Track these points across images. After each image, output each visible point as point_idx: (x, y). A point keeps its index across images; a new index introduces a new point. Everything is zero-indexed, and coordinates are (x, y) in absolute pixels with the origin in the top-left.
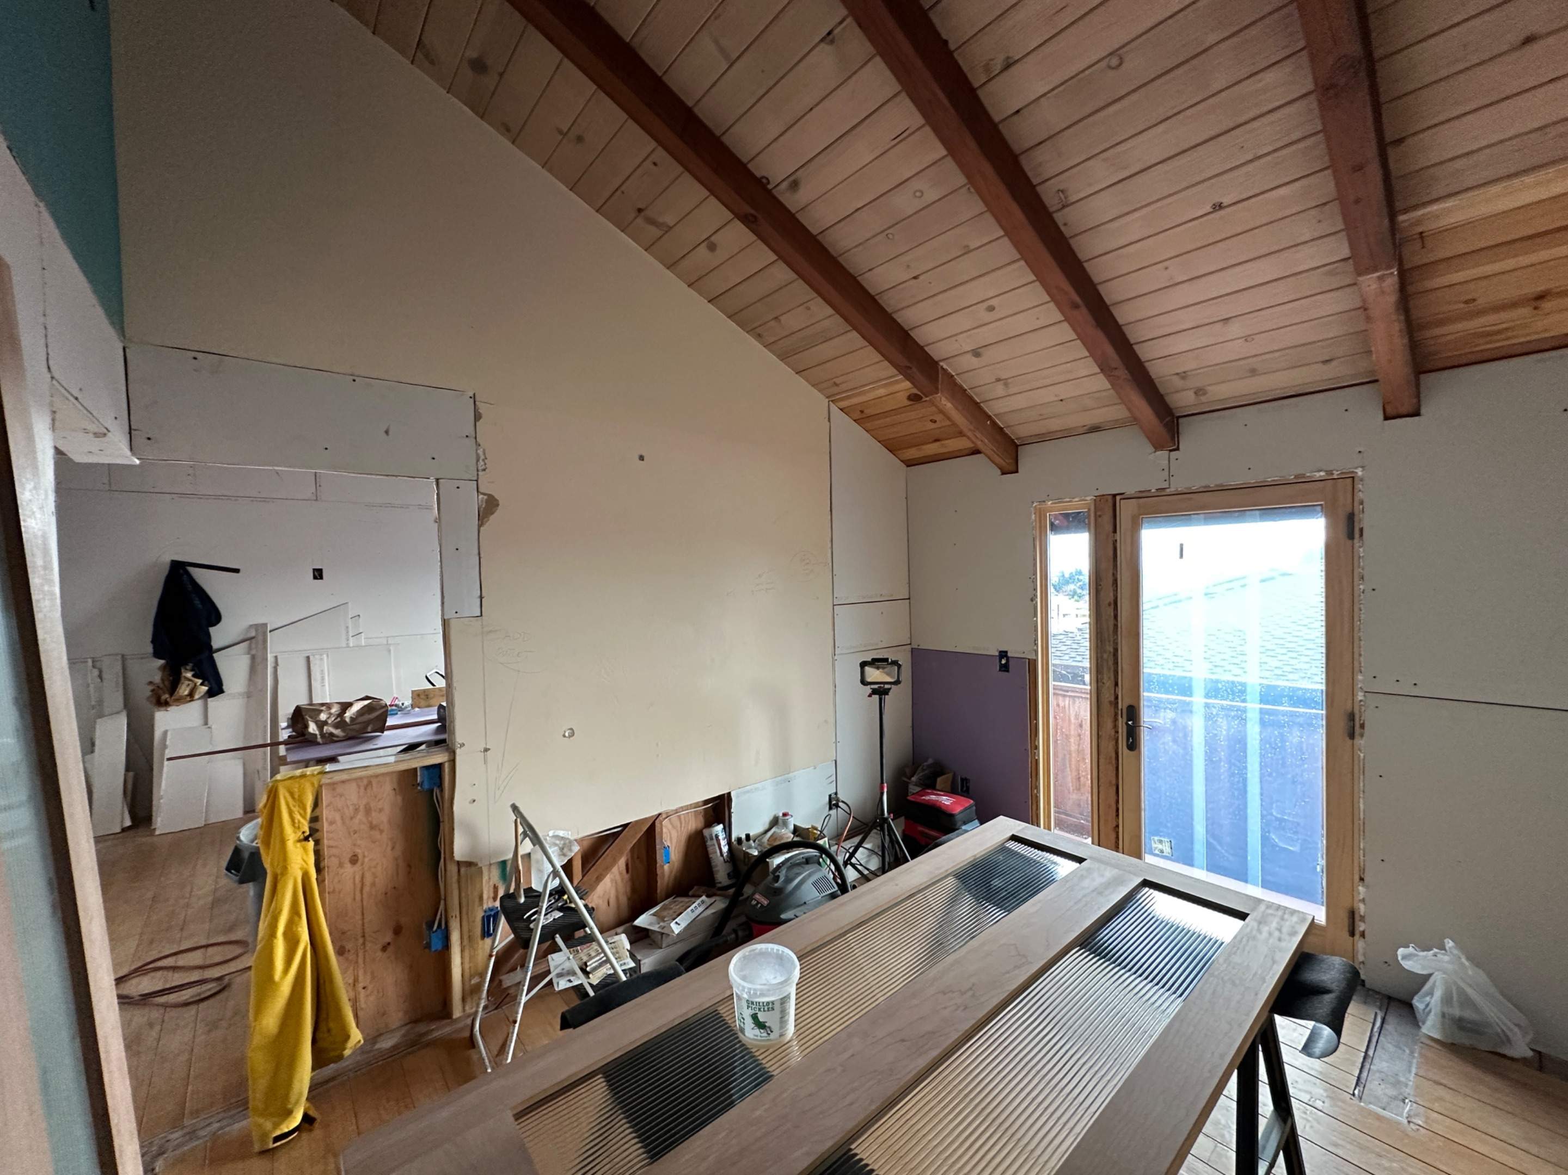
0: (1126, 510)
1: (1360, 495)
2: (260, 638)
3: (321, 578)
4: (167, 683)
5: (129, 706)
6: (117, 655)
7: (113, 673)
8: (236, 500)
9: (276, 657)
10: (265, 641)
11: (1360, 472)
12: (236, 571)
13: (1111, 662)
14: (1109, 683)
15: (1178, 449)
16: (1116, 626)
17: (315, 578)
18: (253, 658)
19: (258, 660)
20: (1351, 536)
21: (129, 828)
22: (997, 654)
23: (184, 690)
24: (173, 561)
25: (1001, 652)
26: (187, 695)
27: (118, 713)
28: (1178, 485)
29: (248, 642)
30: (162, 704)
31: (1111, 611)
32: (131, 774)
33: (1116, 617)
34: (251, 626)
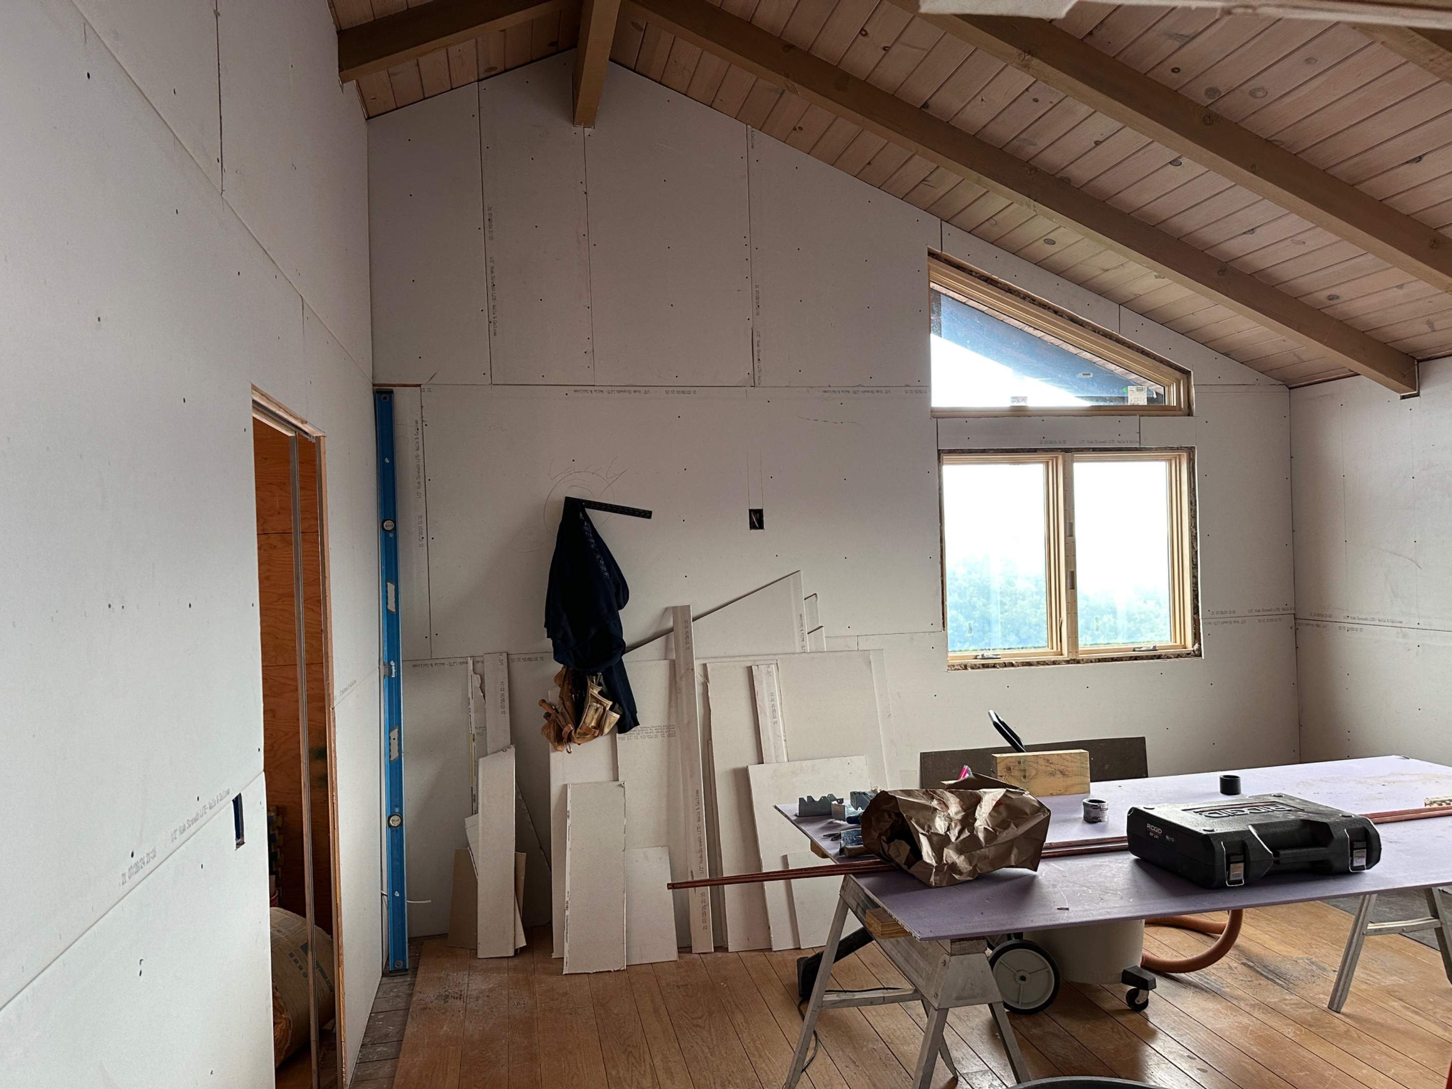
2: (681, 631)
3: (761, 527)
4: (568, 704)
5: (517, 739)
6: (501, 653)
7: (496, 680)
8: (646, 392)
9: (705, 665)
10: (688, 636)
12: (647, 515)
17: (753, 526)
18: (673, 666)
19: (682, 671)
21: (523, 949)
23: (590, 719)
24: (568, 500)
26: (595, 728)
27: (504, 750)
29: (664, 637)
30: (562, 739)
32: (523, 856)
34: (666, 609)
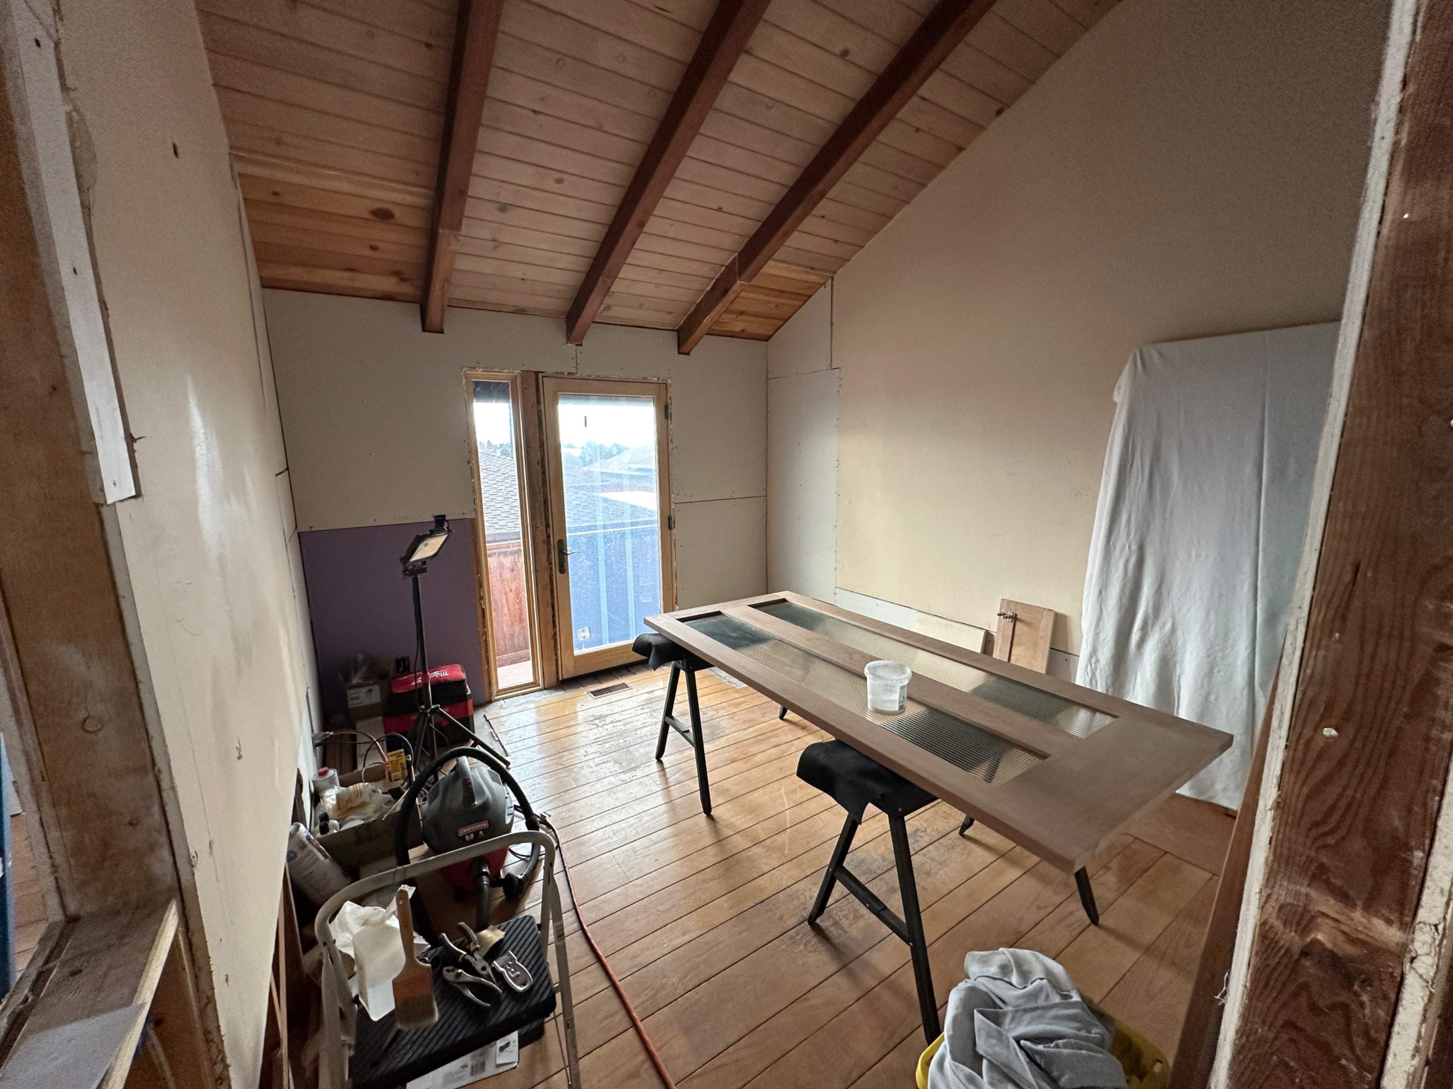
0: (548, 386)
1: (669, 395)
11: (670, 381)
13: (542, 509)
14: (542, 527)
15: (581, 345)
16: (544, 481)
20: (666, 417)
22: (433, 519)
25: (436, 517)
28: (582, 372)
31: (539, 468)
33: (544, 473)
